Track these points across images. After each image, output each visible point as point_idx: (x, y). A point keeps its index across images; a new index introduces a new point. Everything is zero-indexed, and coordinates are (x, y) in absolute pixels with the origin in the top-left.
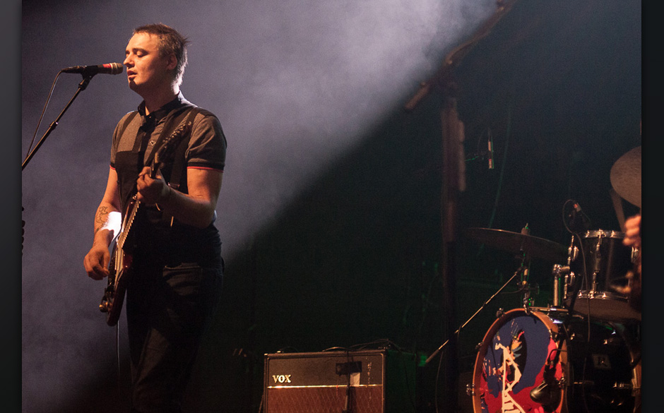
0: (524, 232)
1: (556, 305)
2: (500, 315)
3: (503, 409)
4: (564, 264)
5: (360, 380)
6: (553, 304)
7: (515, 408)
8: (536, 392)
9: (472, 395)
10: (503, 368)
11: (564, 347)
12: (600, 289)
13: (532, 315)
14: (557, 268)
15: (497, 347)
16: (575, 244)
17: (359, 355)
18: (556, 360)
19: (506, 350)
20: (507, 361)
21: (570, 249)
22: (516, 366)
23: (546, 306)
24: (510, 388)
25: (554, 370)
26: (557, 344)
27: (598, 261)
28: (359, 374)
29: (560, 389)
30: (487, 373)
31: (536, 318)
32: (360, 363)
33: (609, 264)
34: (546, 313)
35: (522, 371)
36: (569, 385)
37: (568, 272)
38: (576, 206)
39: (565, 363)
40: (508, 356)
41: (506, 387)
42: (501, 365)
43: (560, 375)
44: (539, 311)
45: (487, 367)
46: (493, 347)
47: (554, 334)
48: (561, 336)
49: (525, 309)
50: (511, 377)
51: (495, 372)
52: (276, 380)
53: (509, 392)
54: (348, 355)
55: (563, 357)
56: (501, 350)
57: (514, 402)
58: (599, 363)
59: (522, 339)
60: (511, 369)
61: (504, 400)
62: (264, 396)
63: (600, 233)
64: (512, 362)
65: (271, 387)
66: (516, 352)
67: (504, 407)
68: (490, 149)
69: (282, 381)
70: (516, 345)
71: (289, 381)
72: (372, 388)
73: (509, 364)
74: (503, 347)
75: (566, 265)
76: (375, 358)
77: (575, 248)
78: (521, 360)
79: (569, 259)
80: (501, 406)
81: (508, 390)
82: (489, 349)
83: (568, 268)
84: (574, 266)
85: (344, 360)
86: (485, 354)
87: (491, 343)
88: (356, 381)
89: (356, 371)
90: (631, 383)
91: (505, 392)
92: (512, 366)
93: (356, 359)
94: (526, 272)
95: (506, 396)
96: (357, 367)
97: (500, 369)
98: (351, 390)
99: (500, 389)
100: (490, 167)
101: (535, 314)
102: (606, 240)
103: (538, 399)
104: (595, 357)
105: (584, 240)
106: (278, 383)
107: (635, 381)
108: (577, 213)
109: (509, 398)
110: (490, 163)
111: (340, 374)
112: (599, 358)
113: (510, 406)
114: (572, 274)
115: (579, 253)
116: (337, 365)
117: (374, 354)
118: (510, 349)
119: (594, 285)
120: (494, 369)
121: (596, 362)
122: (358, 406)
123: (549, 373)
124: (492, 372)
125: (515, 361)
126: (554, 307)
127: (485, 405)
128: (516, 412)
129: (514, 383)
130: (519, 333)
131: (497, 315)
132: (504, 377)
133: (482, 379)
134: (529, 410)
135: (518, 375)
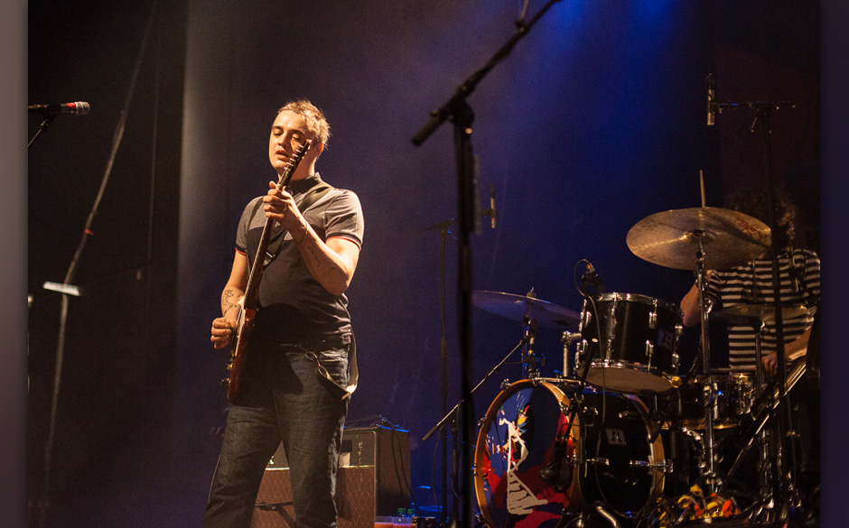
1: (565, 375)
2: (505, 387)
3: (508, 490)
4: (575, 330)
5: (351, 460)
6: (562, 373)
7: (522, 488)
8: (545, 471)
10: (508, 445)
11: (576, 421)
12: (615, 358)
13: (541, 386)
14: (567, 336)
15: (501, 423)
16: (588, 308)
17: (349, 432)
19: (511, 426)
20: (513, 437)
21: (582, 313)
22: (522, 442)
23: (555, 377)
24: (516, 468)
26: (567, 418)
27: (612, 326)
28: (349, 454)
29: (572, 467)
30: (491, 451)
32: (351, 442)
33: (625, 328)
34: (556, 384)
35: (528, 449)
37: (580, 340)
38: (589, 267)
39: (577, 438)
40: (513, 432)
41: (512, 466)
42: (506, 442)
44: (547, 382)
45: (490, 445)
46: (497, 423)
47: (563, 407)
48: (574, 409)
49: (532, 380)
50: (516, 456)
51: (499, 450)
53: (515, 472)
55: (574, 432)
56: (506, 425)
57: (520, 482)
58: (614, 439)
59: (529, 413)
60: (517, 446)
61: (510, 480)
63: (614, 296)
64: (518, 439)
66: (522, 428)
67: (510, 487)
68: (492, 207)
70: (522, 419)
71: (272, 463)
72: (363, 469)
73: (515, 441)
74: (508, 422)
75: (578, 332)
76: (367, 437)
77: (588, 313)
78: (528, 436)
79: (581, 325)
80: (506, 487)
81: (513, 469)
82: (493, 425)
83: (579, 334)
86: (487, 430)
87: (494, 418)
88: (346, 461)
89: (347, 451)
90: (647, 460)
91: (510, 472)
92: (518, 443)
93: (346, 438)
94: (532, 341)
95: (511, 476)
96: (347, 446)
97: (505, 447)
99: (505, 468)
100: (493, 227)
101: (545, 385)
102: (621, 304)
103: (549, 479)
104: (609, 432)
105: (597, 303)
107: (651, 458)
108: (590, 275)
109: (515, 478)
110: (493, 222)
112: (614, 434)
113: (516, 486)
114: (585, 341)
115: (593, 318)
117: (364, 432)
118: (516, 425)
119: (608, 353)
120: (498, 446)
121: (610, 437)
122: (348, 489)
123: (560, 451)
124: (496, 449)
125: (521, 437)
126: (563, 378)
127: (488, 486)
128: (523, 493)
129: (520, 461)
130: (525, 407)
131: (501, 386)
132: (509, 455)
133: (485, 458)
134: (537, 492)
135: (524, 453)
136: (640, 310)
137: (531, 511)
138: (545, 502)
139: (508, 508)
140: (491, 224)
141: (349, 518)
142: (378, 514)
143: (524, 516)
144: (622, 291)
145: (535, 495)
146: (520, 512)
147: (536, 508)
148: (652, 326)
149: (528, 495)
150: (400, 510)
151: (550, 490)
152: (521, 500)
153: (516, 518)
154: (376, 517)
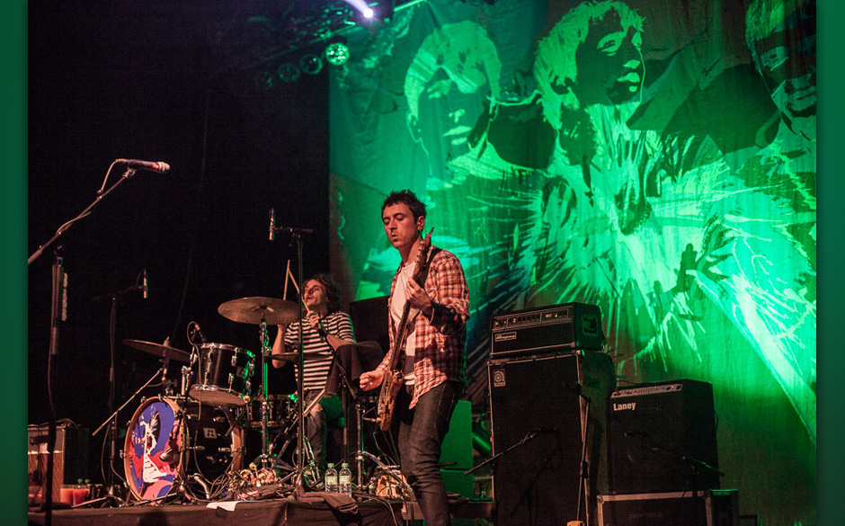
0: (166, 344)
1: (183, 394)
2: (143, 402)
3: (144, 467)
4: (188, 366)
5: (48, 448)
6: (180, 393)
7: (152, 466)
8: (164, 455)
9: (124, 457)
10: (145, 439)
11: (182, 424)
12: (210, 383)
13: (163, 401)
14: (184, 369)
15: (141, 424)
16: (195, 352)
18: (177, 432)
19: (147, 426)
20: (148, 433)
21: (191, 356)
22: (153, 437)
23: (175, 396)
24: (149, 453)
25: (176, 439)
26: (178, 421)
27: (209, 364)
28: (46, 445)
29: (180, 452)
30: (135, 442)
31: (166, 403)
33: (217, 367)
34: (174, 400)
35: (157, 441)
36: (185, 449)
38: (197, 326)
39: (183, 434)
40: (149, 430)
41: (147, 452)
42: (144, 436)
43: (180, 443)
44: (169, 398)
45: (134, 438)
46: (139, 424)
47: (176, 414)
48: (180, 416)
49: (160, 397)
50: (150, 445)
51: (139, 441)
53: (148, 455)
54: (39, 431)
55: (181, 430)
56: (144, 425)
57: (151, 462)
59: (158, 418)
60: (150, 439)
61: (145, 460)
63: (213, 345)
64: (151, 435)
66: (153, 427)
67: (145, 465)
68: (145, 284)
70: (154, 422)
72: (56, 454)
73: (149, 435)
77: (195, 356)
78: (156, 434)
79: (191, 362)
80: (143, 465)
82: (136, 425)
83: (190, 368)
84: (194, 367)
85: (36, 435)
86: (134, 429)
87: (137, 421)
88: (44, 449)
89: (45, 442)
90: (230, 447)
91: (145, 455)
92: (150, 437)
93: (45, 433)
94: (165, 372)
95: (146, 458)
96: (44, 439)
97: (143, 439)
98: (40, 456)
99: (143, 453)
100: (145, 297)
101: (165, 400)
102: (215, 350)
103: (166, 460)
104: (206, 430)
105: (201, 350)
107: (233, 446)
108: (197, 331)
109: (148, 459)
110: (145, 294)
111: (33, 444)
112: (208, 432)
113: (149, 465)
115: (198, 359)
116: (34, 437)
117: (58, 429)
118: (150, 425)
119: (205, 381)
120: (139, 439)
121: (206, 434)
123: (173, 442)
125: (152, 433)
126: (181, 396)
127: (132, 464)
128: (153, 468)
129: (152, 449)
130: (156, 414)
131: (141, 401)
132: (146, 444)
133: (131, 446)
134: (160, 468)
135: (154, 443)
136: (227, 354)
137: (156, 480)
138: (165, 474)
139: (144, 478)
140: (143, 295)
142: (65, 483)
143: (152, 484)
144: (217, 342)
145: (159, 470)
146: (150, 481)
147: (161, 478)
148: (233, 365)
149: (155, 470)
150: (80, 481)
151: (168, 466)
152: (151, 473)
153: (147, 485)
154: (62, 485)
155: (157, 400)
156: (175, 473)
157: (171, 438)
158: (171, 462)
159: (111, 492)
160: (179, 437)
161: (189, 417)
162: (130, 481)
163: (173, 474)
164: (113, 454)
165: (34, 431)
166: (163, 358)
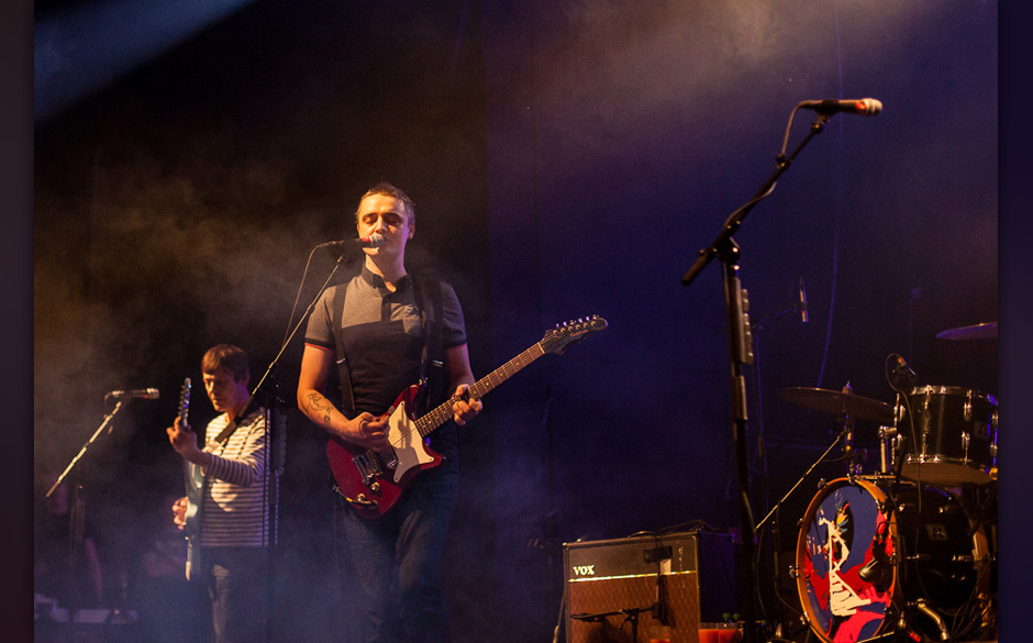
0: (846, 390)
1: (884, 471)
2: (822, 486)
3: (831, 591)
4: (890, 425)
5: (672, 567)
6: (880, 470)
7: (844, 589)
8: (865, 571)
9: (796, 577)
10: (829, 546)
11: (893, 519)
12: (931, 452)
13: (857, 485)
14: (883, 431)
15: (821, 522)
16: (902, 402)
17: (667, 539)
18: (886, 533)
19: (831, 525)
20: (833, 537)
21: (896, 408)
22: (842, 542)
23: (873, 474)
24: (837, 568)
25: (884, 544)
26: (885, 515)
27: (927, 420)
28: (669, 561)
29: (892, 566)
30: (812, 552)
31: (861, 488)
32: (670, 548)
33: (941, 424)
34: (872, 481)
35: (849, 548)
36: (900, 560)
37: (895, 435)
38: (900, 361)
39: (895, 536)
40: (834, 531)
41: (834, 567)
42: (827, 542)
43: (891, 550)
44: (865, 479)
45: (811, 545)
46: (816, 522)
47: (881, 504)
48: (889, 507)
49: (849, 478)
50: (837, 556)
51: (820, 550)
52: (577, 573)
53: (837, 572)
54: (657, 540)
55: (892, 530)
56: (825, 525)
57: (843, 583)
58: (935, 534)
59: (848, 512)
60: (838, 546)
61: (832, 580)
62: (565, 591)
63: (928, 389)
64: (838, 539)
65: (572, 580)
66: (842, 527)
67: (833, 588)
68: (802, 300)
69: (584, 573)
70: (841, 518)
71: (592, 573)
72: (685, 576)
73: (835, 540)
74: (827, 522)
75: (893, 427)
76: (687, 542)
77: (902, 407)
78: (848, 535)
79: (896, 419)
81: (835, 569)
82: (813, 524)
83: (895, 429)
84: (902, 427)
85: (651, 546)
86: (808, 531)
87: (814, 518)
88: (667, 568)
89: (667, 557)
90: (971, 554)
91: (832, 572)
92: (838, 543)
93: (666, 544)
94: (849, 436)
95: (833, 576)
96: (666, 553)
97: (826, 547)
98: (662, 580)
99: (827, 569)
100: (804, 320)
101: (860, 483)
102: (935, 397)
103: (869, 578)
104: (930, 528)
105: (910, 398)
106: (580, 576)
107: (976, 552)
108: (901, 368)
109: (837, 578)
110: (804, 315)
111: (648, 561)
112: (935, 529)
113: (839, 587)
114: (899, 436)
115: (906, 412)
116: (645, 551)
117: (683, 537)
118: (835, 524)
119: (924, 448)
120: (819, 547)
121: (931, 533)
122: (670, 596)
123: (879, 549)
124: (817, 550)
125: (841, 536)
126: (882, 474)
127: (811, 587)
128: (846, 593)
129: (841, 562)
130: (844, 505)
131: (819, 486)
132: (830, 555)
133: (807, 558)
134: (859, 592)
135: (845, 552)
136: (955, 401)
137: (854, 612)
138: (868, 601)
139: (832, 609)
140: (800, 318)
141: (673, 626)
142: (703, 621)
143: (848, 617)
144: (937, 383)
145: (858, 594)
146: (844, 613)
147: (859, 608)
148: (967, 418)
149: (851, 595)
150: (725, 616)
151: (873, 589)
152: (844, 601)
153: (840, 619)
154: (700, 624)
155: (845, 483)
156: (887, 600)
157: (876, 543)
158: (878, 581)
159: (779, 634)
160: (889, 542)
161: (901, 509)
162: (808, 614)
163: (882, 600)
164: (777, 573)
165: (647, 541)
166: (844, 415)
